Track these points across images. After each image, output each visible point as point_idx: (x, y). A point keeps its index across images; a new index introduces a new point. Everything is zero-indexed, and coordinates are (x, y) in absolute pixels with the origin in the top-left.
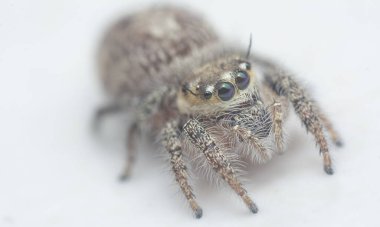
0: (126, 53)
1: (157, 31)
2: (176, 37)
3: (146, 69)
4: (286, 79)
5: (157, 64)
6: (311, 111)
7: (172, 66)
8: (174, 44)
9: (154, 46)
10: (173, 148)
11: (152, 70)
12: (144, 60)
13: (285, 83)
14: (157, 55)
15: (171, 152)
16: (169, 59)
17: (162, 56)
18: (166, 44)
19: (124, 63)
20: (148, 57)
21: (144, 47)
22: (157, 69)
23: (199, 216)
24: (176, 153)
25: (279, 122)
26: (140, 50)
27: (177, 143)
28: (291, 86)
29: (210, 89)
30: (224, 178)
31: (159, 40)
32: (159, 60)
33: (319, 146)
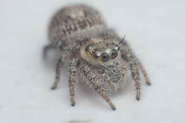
0: (58, 24)
1: (73, 16)
2: (81, 20)
3: (65, 32)
4: (129, 54)
5: (69, 30)
6: (137, 70)
7: (76, 32)
8: (79, 23)
9: (70, 22)
10: (72, 71)
11: (67, 33)
12: (64, 28)
13: (129, 55)
14: (70, 26)
15: (70, 72)
16: (76, 29)
17: (73, 27)
18: (75, 22)
19: (56, 29)
20: (66, 26)
21: (66, 22)
22: (70, 33)
23: (73, 105)
24: (73, 73)
25: (123, 75)
26: (64, 23)
27: (75, 70)
28: (131, 57)
29: (99, 54)
30: (100, 93)
31: (73, 20)
32: (71, 29)
33: (136, 86)
